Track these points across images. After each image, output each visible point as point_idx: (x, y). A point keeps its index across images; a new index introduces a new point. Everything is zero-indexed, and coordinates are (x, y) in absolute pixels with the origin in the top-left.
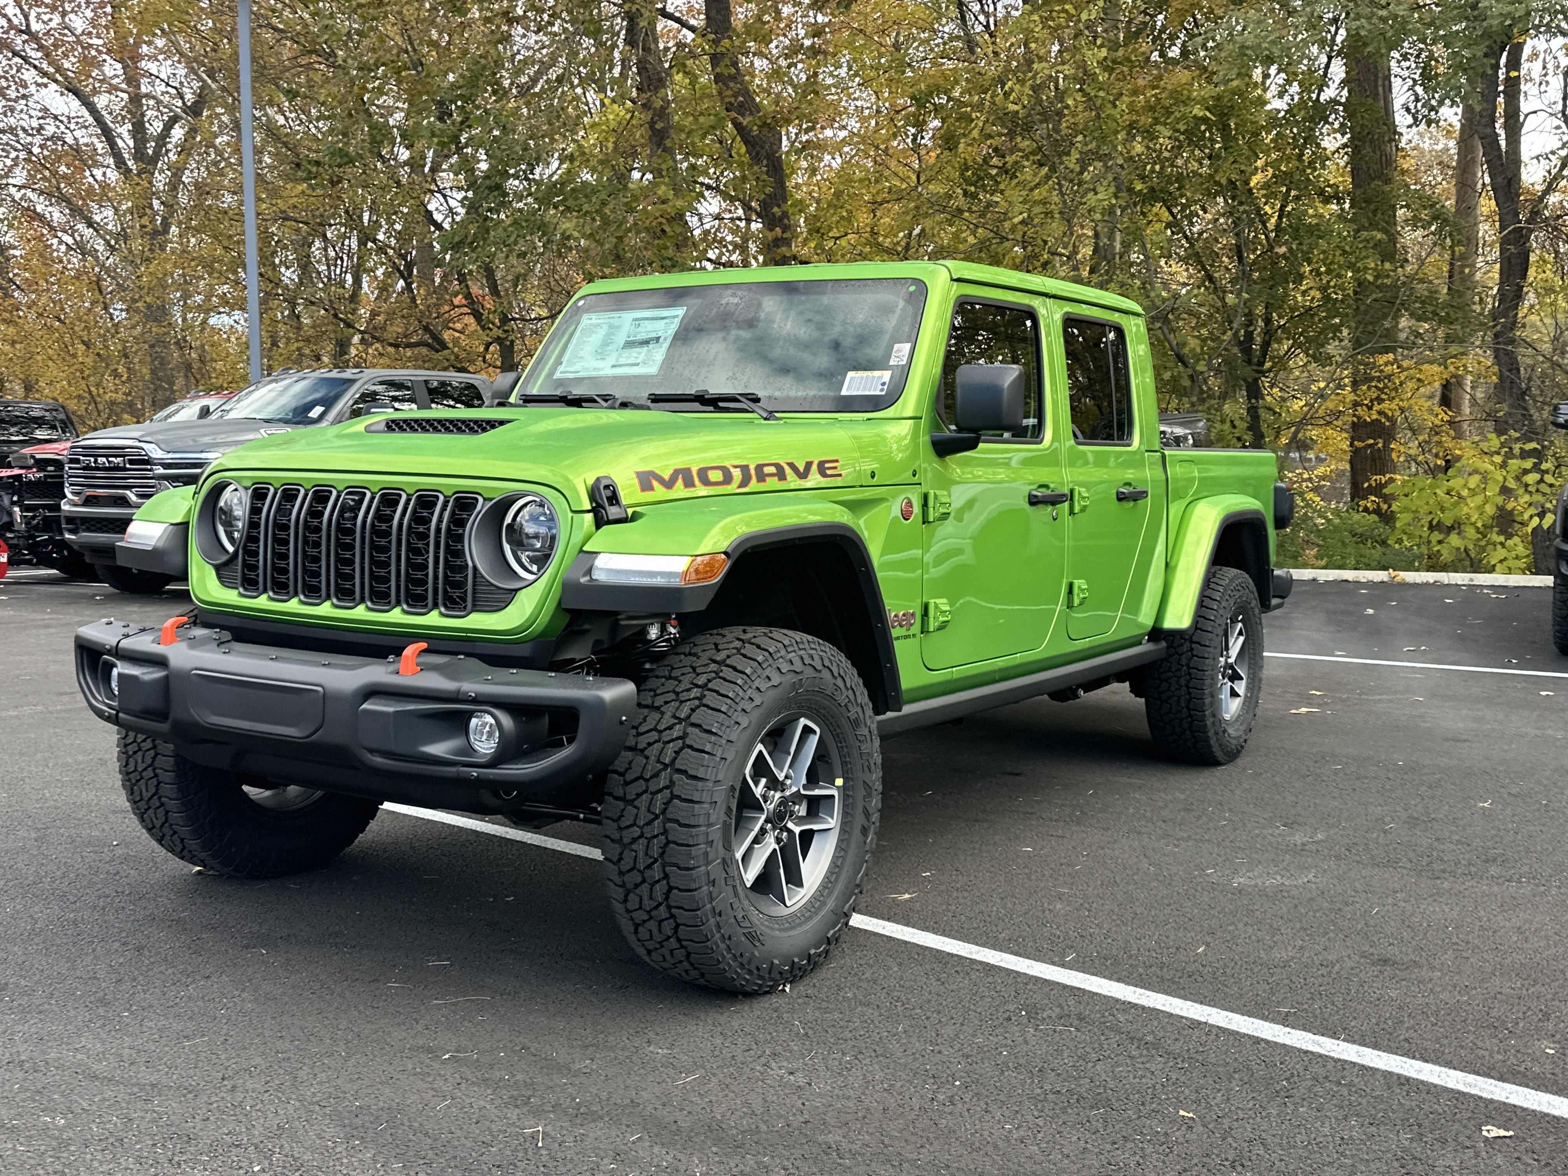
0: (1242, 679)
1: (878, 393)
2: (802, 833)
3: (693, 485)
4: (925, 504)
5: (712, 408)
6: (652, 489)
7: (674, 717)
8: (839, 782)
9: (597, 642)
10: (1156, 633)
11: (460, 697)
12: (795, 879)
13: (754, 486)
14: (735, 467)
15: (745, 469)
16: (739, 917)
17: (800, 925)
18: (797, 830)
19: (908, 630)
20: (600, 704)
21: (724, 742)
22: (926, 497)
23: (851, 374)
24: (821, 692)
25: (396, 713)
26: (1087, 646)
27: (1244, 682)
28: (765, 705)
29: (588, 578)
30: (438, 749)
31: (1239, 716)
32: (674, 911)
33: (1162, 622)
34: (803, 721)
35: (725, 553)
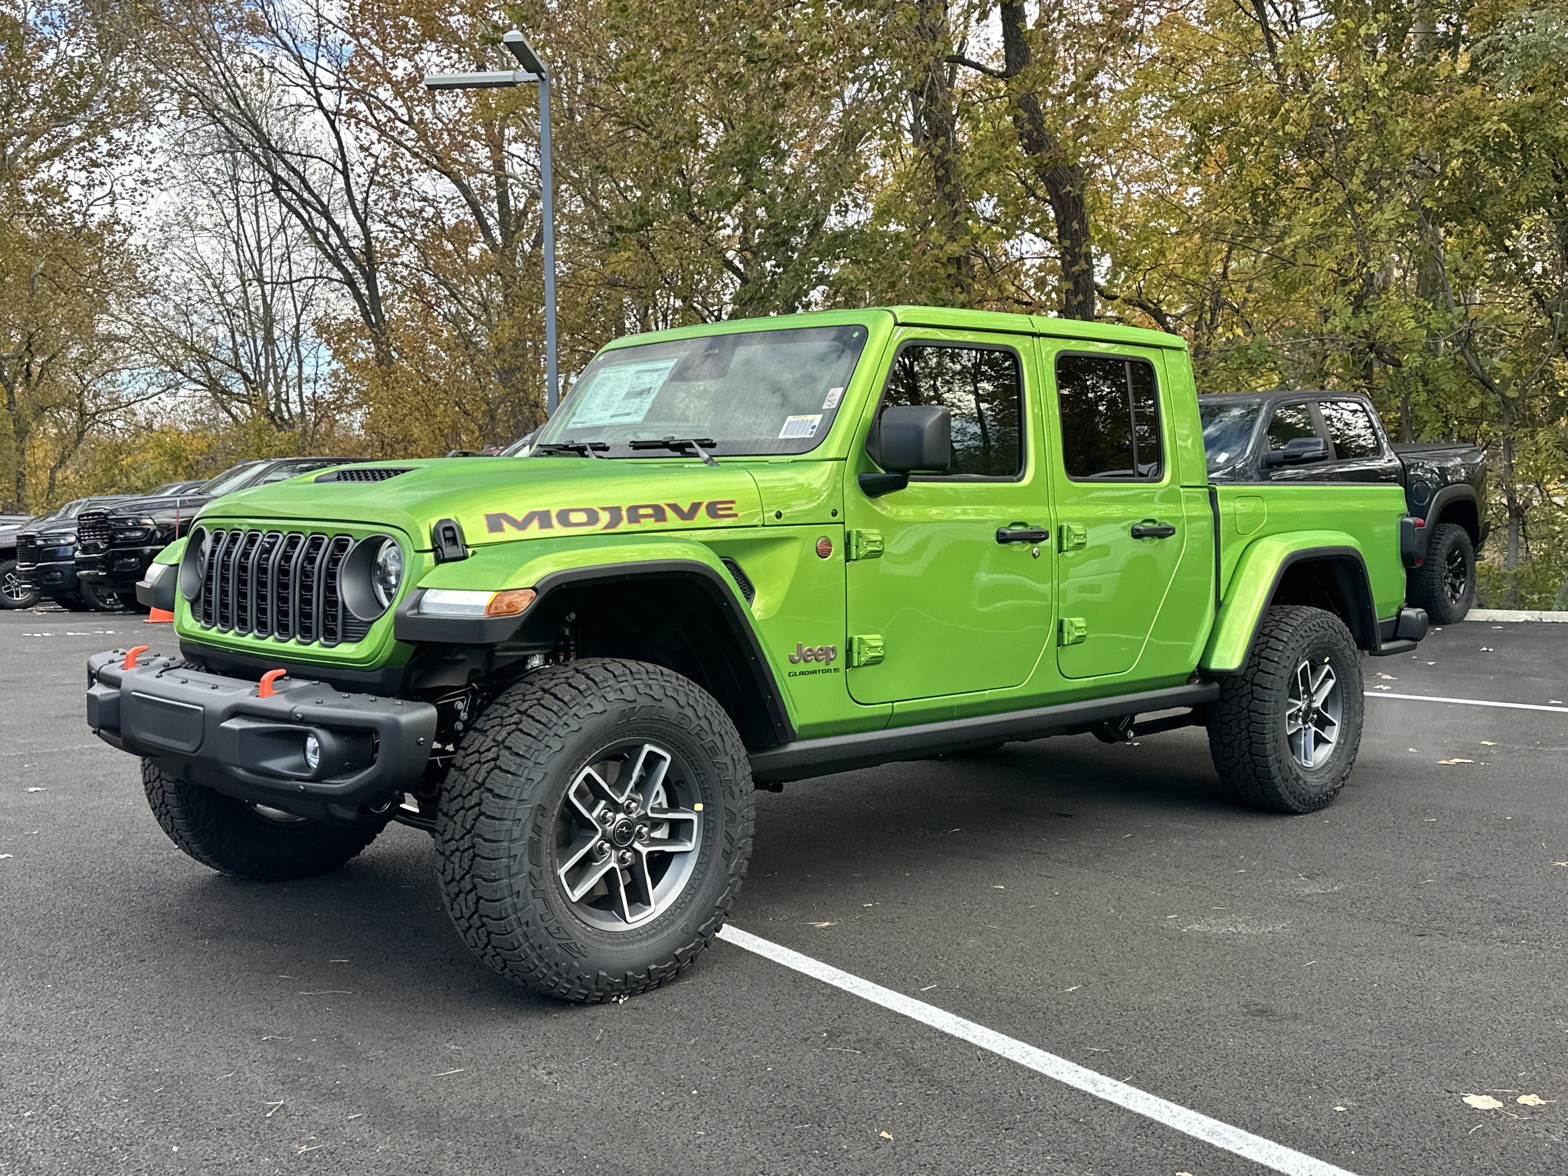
0: (1334, 724)
1: (808, 436)
2: (649, 853)
3: (550, 526)
4: (847, 544)
5: (678, 454)
6: (501, 529)
7: (494, 740)
8: (699, 807)
9: (473, 671)
10: (1203, 673)
11: (293, 718)
12: (638, 897)
13: (624, 526)
14: (603, 509)
15: (615, 512)
16: (552, 929)
17: (640, 941)
18: (644, 851)
19: (827, 664)
20: (396, 726)
21: (530, 764)
22: (848, 536)
23: (790, 418)
24: (662, 720)
25: (241, 730)
26: (1091, 685)
27: (1336, 729)
28: (583, 731)
29: (415, 611)
30: (278, 764)
31: (1327, 763)
32: (484, 919)
33: (1209, 663)
34: (648, 748)
35: (533, 588)
